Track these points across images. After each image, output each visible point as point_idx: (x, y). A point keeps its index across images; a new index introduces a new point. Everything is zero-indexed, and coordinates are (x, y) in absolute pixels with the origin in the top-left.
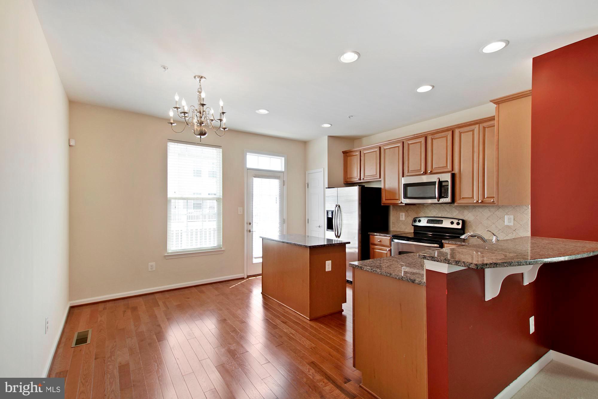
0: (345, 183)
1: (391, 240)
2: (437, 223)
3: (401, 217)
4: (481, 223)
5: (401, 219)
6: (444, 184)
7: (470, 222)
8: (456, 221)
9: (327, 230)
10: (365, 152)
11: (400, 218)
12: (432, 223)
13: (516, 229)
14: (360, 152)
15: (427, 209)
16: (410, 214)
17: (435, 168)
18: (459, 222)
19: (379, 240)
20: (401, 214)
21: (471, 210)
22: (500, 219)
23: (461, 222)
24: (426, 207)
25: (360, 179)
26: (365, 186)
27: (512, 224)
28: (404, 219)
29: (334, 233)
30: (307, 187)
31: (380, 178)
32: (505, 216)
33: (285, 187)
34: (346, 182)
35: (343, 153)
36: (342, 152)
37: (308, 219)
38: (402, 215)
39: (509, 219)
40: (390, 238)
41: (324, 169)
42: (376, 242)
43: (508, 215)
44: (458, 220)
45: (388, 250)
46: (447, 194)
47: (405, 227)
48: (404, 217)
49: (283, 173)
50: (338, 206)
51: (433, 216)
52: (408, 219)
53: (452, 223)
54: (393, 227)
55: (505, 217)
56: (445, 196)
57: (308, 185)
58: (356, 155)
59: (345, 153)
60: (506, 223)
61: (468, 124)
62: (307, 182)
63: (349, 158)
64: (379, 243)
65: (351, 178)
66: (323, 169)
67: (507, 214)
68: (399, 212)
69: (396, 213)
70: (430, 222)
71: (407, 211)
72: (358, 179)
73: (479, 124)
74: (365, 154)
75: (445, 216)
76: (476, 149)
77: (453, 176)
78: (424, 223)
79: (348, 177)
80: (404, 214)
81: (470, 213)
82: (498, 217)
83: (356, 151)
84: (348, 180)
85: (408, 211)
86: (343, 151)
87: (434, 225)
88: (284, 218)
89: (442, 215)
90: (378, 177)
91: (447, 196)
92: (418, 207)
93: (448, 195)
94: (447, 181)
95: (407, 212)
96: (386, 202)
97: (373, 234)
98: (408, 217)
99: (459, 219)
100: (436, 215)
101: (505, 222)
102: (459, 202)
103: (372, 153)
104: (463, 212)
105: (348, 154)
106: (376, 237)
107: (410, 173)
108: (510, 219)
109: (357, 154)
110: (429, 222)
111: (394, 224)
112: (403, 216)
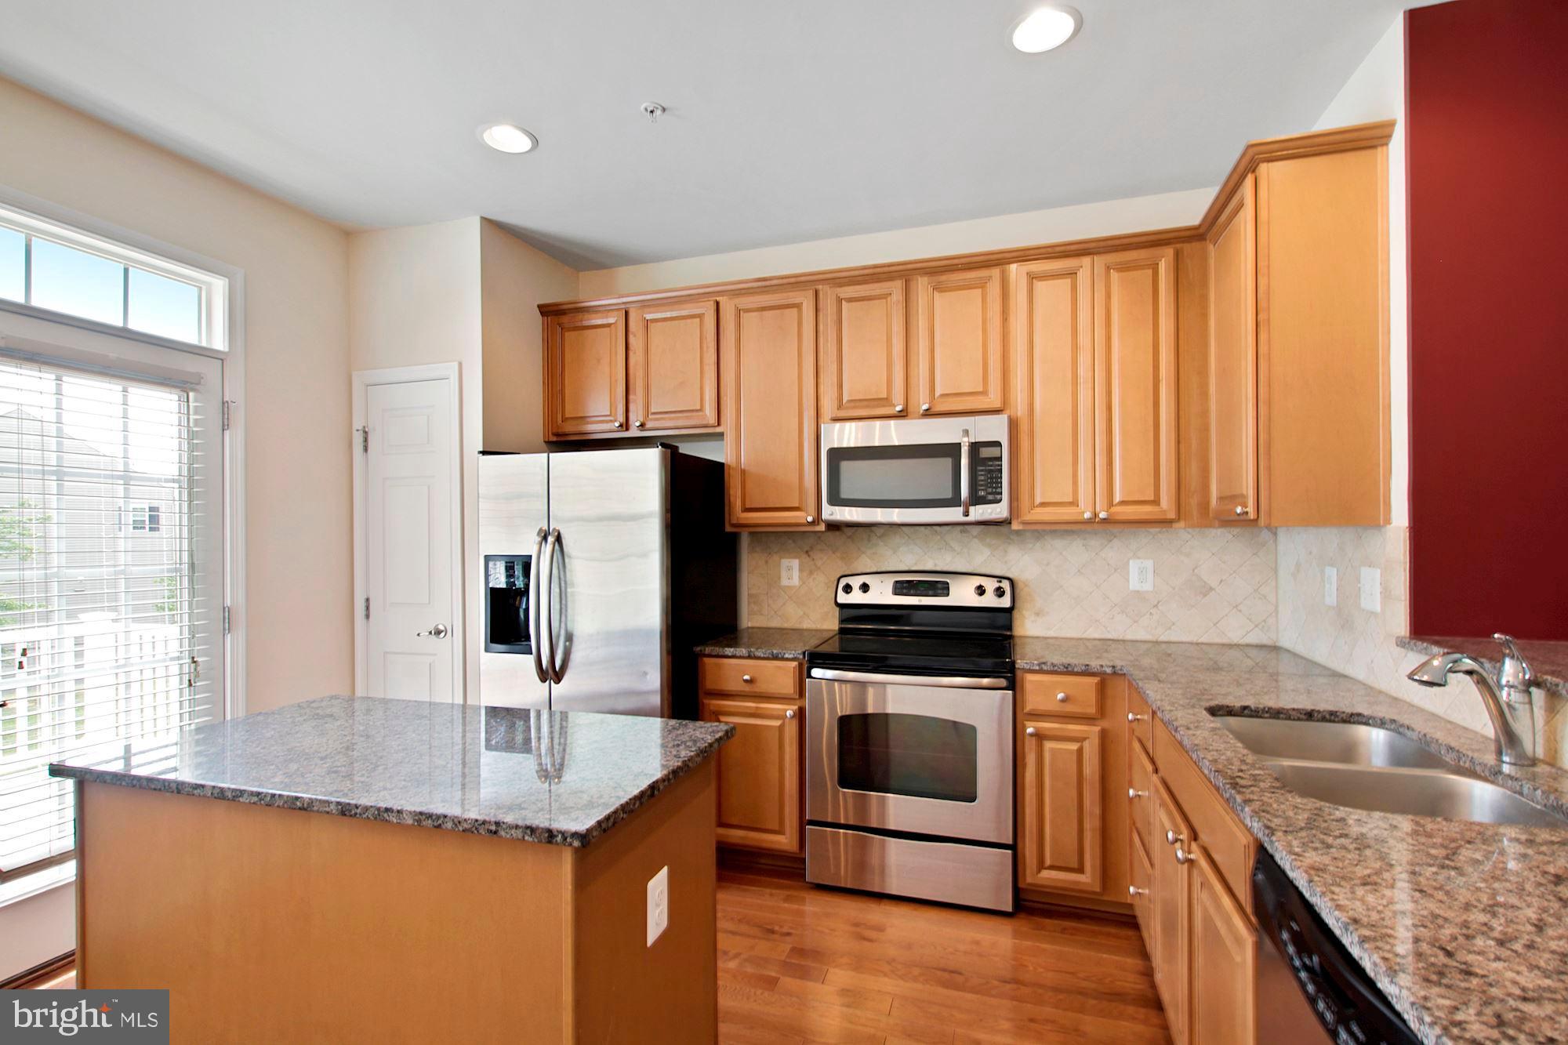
0: (554, 439)
1: (804, 674)
2: (931, 593)
3: (784, 574)
4: (1061, 586)
5: (785, 582)
6: (985, 452)
7: (1026, 586)
8: (990, 585)
9: (487, 650)
10: (649, 317)
11: (780, 578)
12: (912, 592)
13: (1158, 603)
14: (627, 313)
15: (882, 543)
16: (819, 563)
17: (942, 396)
18: (1002, 585)
19: (746, 677)
20: (785, 562)
21: (1031, 546)
22: (1115, 570)
23: (1006, 585)
24: (880, 537)
25: (625, 426)
26: (681, 451)
27: (1148, 587)
28: (795, 580)
29: (530, 660)
30: (361, 447)
31: (719, 424)
32: (1131, 562)
33: (234, 441)
34: (557, 435)
35: (542, 314)
36: (540, 307)
37: (367, 600)
38: (789, 569)
39: (1142, 571)
40: (795, 664)
41: (460, 364)
42: (733, 685)
43: (1139, 558)
44: (996, 580)
45: (789, 713)
46: (996, 488)
47: (802, 613)
48: (796, 574)
49: (222, 360)
50: (551, 539)
51: (906, 569)
52: (811, 580)
53: (981, 591)
54: (751, 613)
55: (1129, 564)
56: (990, 497)
57: (366, 440)
58: (609, 325)
59: (546, 311)
60: (1134, 583)
61: (1058, 249)
62: (358, 424)
63: (570, 336)
64: (747, 688)
65: (583, 419)
66: (456, 365)
67: (1136, 556)
68: (776, 557)
69: (767, 562)
70: (905, 591)
71: (807, 552)
72: (617, 424)
73: (1092, 256)
74: (652, 326)
75: (945, 569)
76: (1084, 340)
77: (1013, 425)
78: (882, 594)
79: (567, 415)
80: (795, 563)
81: (1026, 556)
82: (1108, 564)
83: (606, 310)
84: (569, 428)
85: (811, 553)
86: (542, 302)
87: (920, 601)
88: (228, 603)
89: (935, 565)
90: (712, 420)
91: (998, 497)
92: (849, 537)
93: (1001, 493)
94: (998, 444)
95: (809, 556)
96: (747, 518)
97: (718, 650)
98: (811, 573)
99: (1000, 578)
100: (916, 564)
101: (1128, 582)
102: (1028, 517)
103: (683, 322)
104: (1006, 552)
105: (565, 319)
106: (730, 664)
107: (847, 408)
108: (1144, 572)
109: (611, 320)
110: (901, 588)
111: (755, 603)
112: (791, 571)
